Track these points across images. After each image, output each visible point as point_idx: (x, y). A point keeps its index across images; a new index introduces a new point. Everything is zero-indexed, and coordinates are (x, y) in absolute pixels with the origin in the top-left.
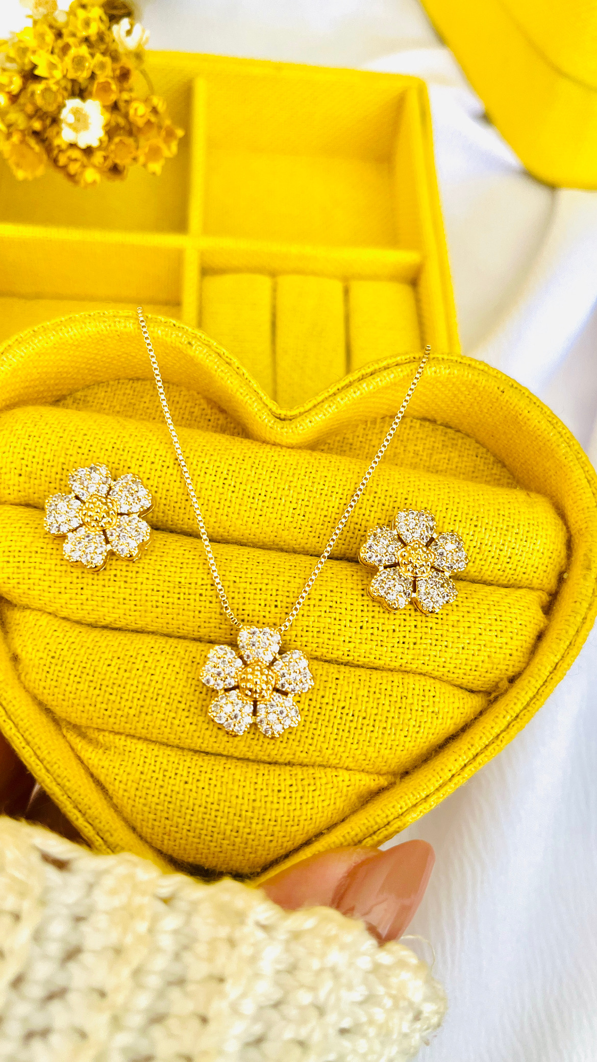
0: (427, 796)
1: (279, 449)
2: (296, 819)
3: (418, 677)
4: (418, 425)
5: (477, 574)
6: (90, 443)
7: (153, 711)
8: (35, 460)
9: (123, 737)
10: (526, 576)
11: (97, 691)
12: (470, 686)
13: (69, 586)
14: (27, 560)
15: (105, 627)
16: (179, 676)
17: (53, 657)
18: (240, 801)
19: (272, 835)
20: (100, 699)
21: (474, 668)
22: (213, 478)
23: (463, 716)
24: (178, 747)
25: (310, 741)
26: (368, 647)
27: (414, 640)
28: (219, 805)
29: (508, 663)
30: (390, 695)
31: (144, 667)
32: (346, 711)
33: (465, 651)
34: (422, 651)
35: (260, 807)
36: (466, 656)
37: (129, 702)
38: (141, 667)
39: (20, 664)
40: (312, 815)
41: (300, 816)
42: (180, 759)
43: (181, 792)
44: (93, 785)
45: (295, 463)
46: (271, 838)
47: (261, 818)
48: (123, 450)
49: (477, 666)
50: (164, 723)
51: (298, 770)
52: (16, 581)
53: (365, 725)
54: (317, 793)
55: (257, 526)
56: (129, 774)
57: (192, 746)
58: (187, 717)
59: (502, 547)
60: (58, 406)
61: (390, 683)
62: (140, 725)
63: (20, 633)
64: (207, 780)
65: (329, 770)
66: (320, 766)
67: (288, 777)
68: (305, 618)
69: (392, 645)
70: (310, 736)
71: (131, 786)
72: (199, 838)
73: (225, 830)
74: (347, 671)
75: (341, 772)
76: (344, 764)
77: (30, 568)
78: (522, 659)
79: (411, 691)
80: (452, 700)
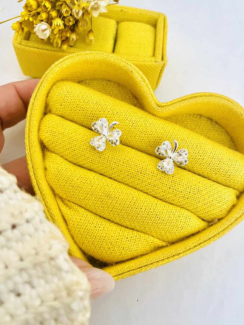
0: (179, 254)
1: (155, 117)
2: (131, 250)
3: (186, 211)
4: (206, 120)
5: (216, 179)
6: (88, 99)
7: (90, 199)
8: (68, 101)
9: (77, 206)
10: (233, 184)
11: (72, 188)
12: (204, 218)
13: (70, 148)
14: (57, 135)
15: (79, 166)
16: (102, 189)
17: (59, 172)
18: (113, 238)
19: (121, 253)
20: (72, 190)
21: (207, 212)
22: (129, 122)
23: (199, 228)
24: (95, 214)
25: (142, 223)
26: (170, 195)
27: (188, 197)
28: (105, 238)
29: (220, 213)
30: (175, 215)
31: (90, 183)
32: (157, 216)
33: (205, 205)
34: (190, 202)
35: (119, 242)
36: (205, 207)
37: (82, 194)
38: (89, 183)
39: (47, 171)
40: (136, 249)
41: (132, 249)
42: (95, 218)
43: (93, 230)
44: (62, 220)
45: (159, 123)
46: (120, 254)
47: (119, 246)
48: (99, 105)
49: (208, 212)
50: (92, 204)
51: (135, 232)
52: (52, 142)
53: (163, 223)
54: (140, 242)
55: (140, 143)
56: (76, 219)
57: (100, 215)
58: (101, 204)
59: (227, 171)
60: (79, 84)
61: (175, 210)
62: (84, 203)
63: (49, 161)
64: (103, 228)
65: (146, 235)
66: (143, 232)
67: (131, 234)
68: (150, 180)
69: (179, 197)
70: (143, 221)
71: (76, 224)
72: (95, 247)
73: (105, 247)
74: (161, 203)
75: (150, 237)
76: (152, 234)
77: (58, 139)
78: (225, 213)
79: (182, 215)
80: (196, 221)
